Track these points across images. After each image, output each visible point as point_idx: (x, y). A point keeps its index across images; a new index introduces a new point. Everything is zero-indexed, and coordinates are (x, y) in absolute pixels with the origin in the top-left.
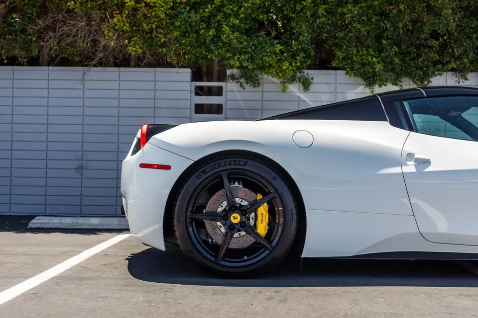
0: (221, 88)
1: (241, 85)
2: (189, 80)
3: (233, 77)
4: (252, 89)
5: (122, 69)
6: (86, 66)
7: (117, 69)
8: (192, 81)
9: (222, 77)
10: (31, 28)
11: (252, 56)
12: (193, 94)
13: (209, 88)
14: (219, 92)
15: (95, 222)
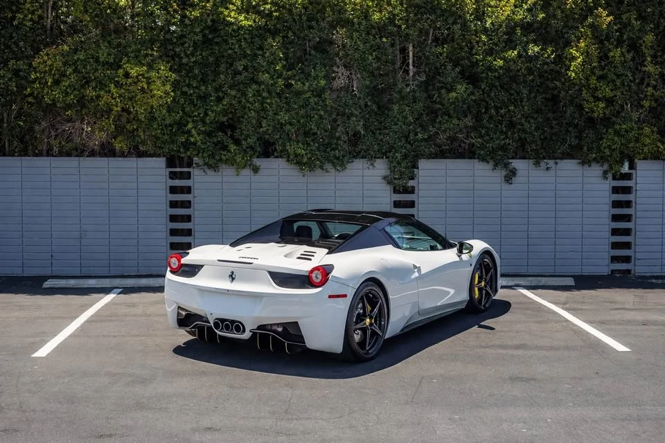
0: (189, 173)
1: (204, 171)
2: (165, 167)
3: (198, 165)
4: (213, 173)
5: (110, 159)
6: (82, 156)
7: (106, 159)
8: (167, 167)
9: (190, 165)
10: (37, 128)
11: (213, 153)
12: (168, 177)
13: (181, 173)
14: (188, 176)
15: (92, 283)
